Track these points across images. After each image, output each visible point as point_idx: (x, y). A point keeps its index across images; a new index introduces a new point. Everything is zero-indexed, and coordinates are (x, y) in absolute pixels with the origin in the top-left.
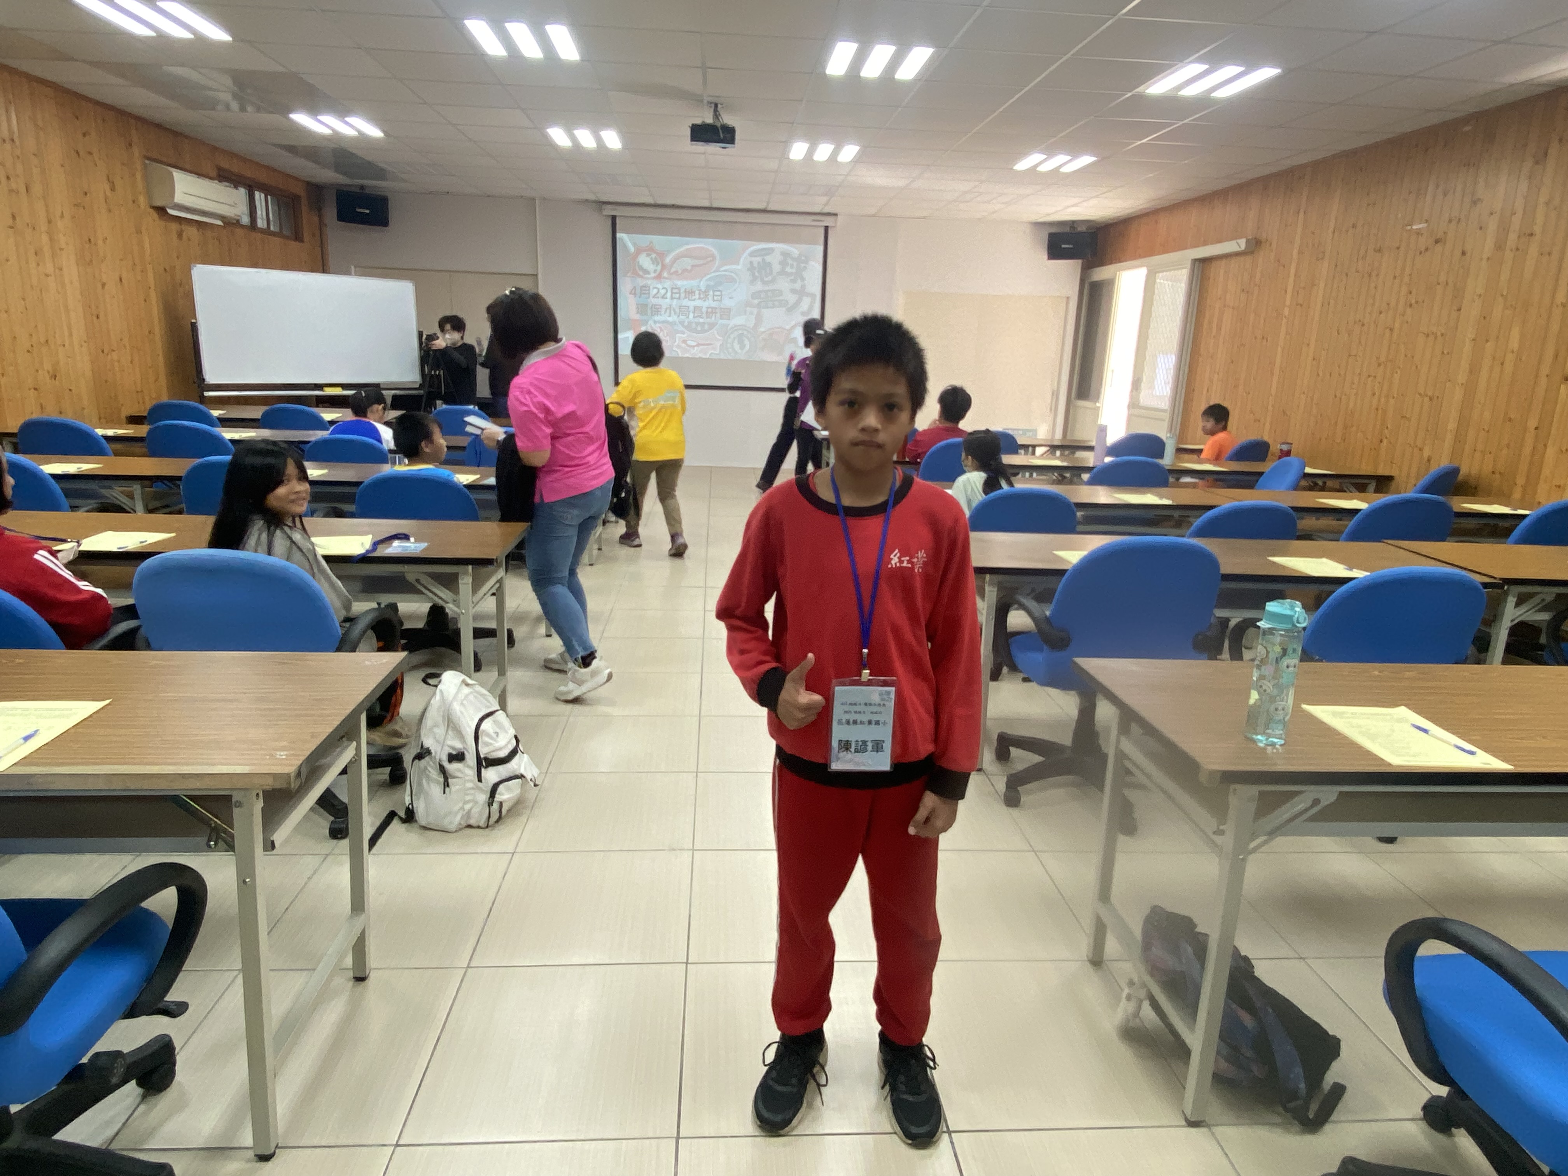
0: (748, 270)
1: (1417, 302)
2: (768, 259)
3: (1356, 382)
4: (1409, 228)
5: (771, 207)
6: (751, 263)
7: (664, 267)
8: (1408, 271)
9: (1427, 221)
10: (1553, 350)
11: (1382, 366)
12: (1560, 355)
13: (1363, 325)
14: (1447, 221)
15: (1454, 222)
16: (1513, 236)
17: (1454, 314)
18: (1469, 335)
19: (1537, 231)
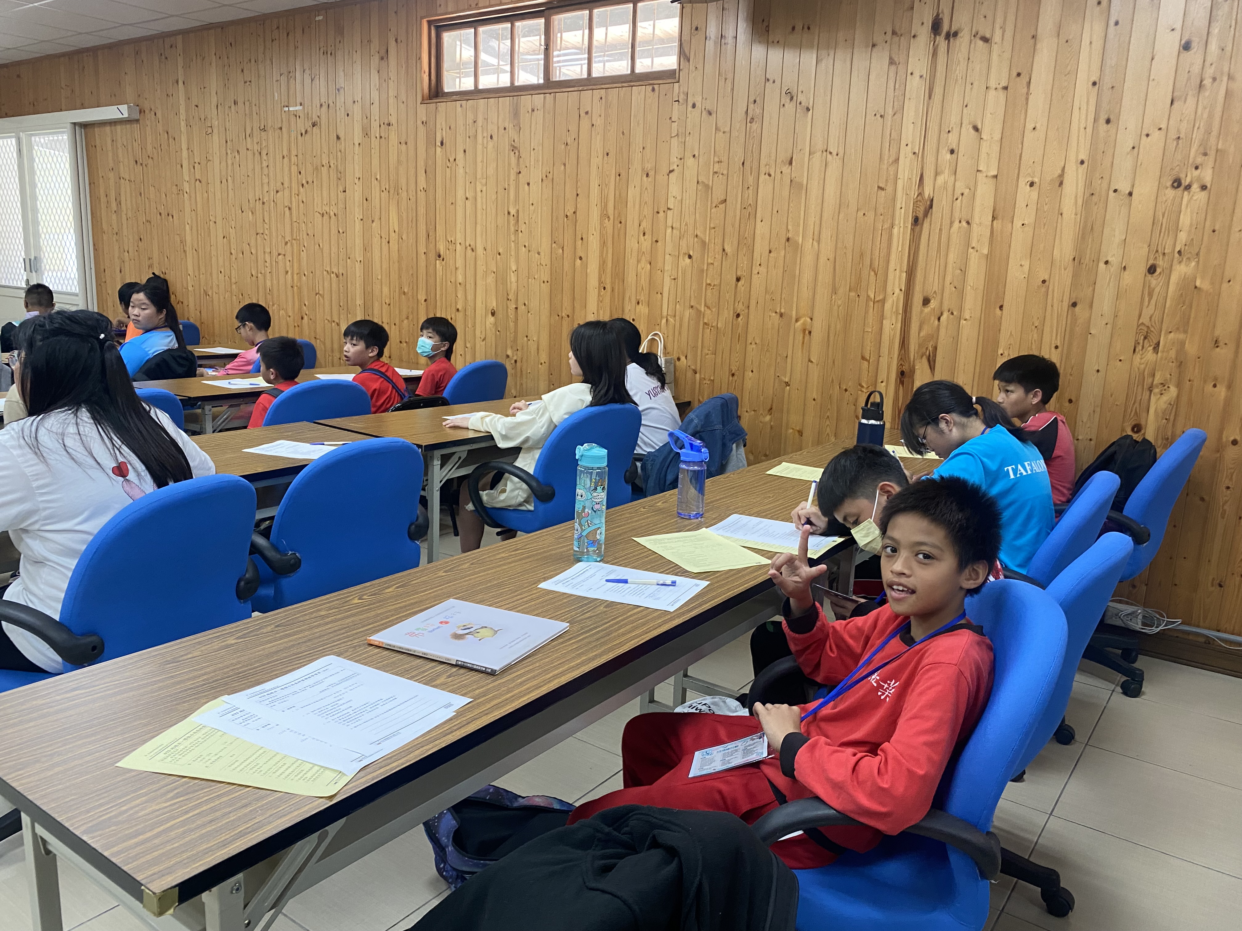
1: (307, 182)
3: (268, 260)
4: (286, 109)
8: (294, 153)
9: (301, 104)
10: (425, 231)
11: (289, 244)
12: (430, 234)
13: (263, 203)
14: (318, 106)
15: (325, 107)
16: (375, 125)
17: (341, 195)
18: (357, 216)
19: (393, 120)
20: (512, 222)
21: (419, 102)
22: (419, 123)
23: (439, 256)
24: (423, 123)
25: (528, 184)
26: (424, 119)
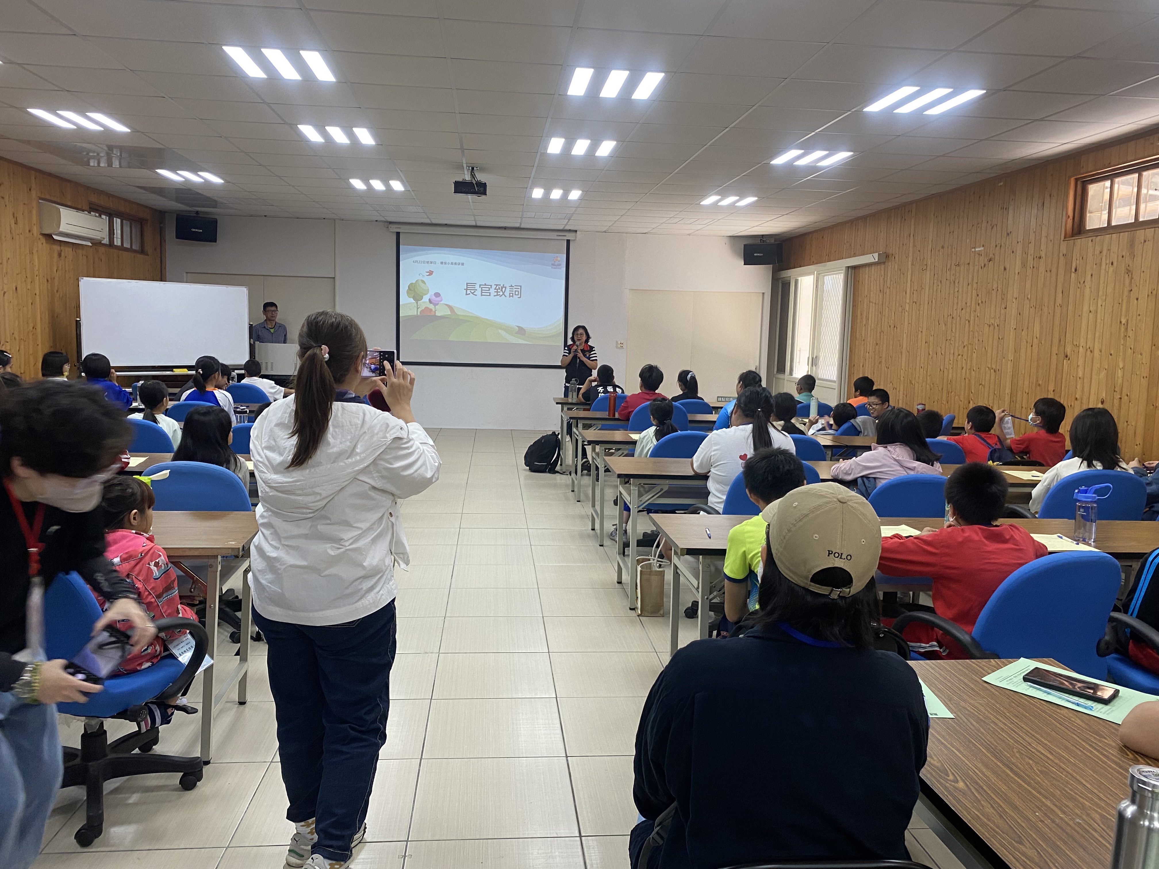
1: (982, 302)
3: (952, 359)
4: (973, 250)
5: (523, 226)
8: (975, 281)
9: (983, 246)
10: (1058, 337)
11: (966, 348)
12: (1062, 340)
13: (953, 318)
14: (994, 246)
15: (998, 247)
16: (1030, 258)
17: (1003, 311)
18: (1012, 327)
19: (1043, 255)
20: (1123, 329)
21: (1062, 240)
22: (1061, 255)
23: (1067, 356)
24: (1063, 255)
25: (1137, 299)
26: (1065, 252)
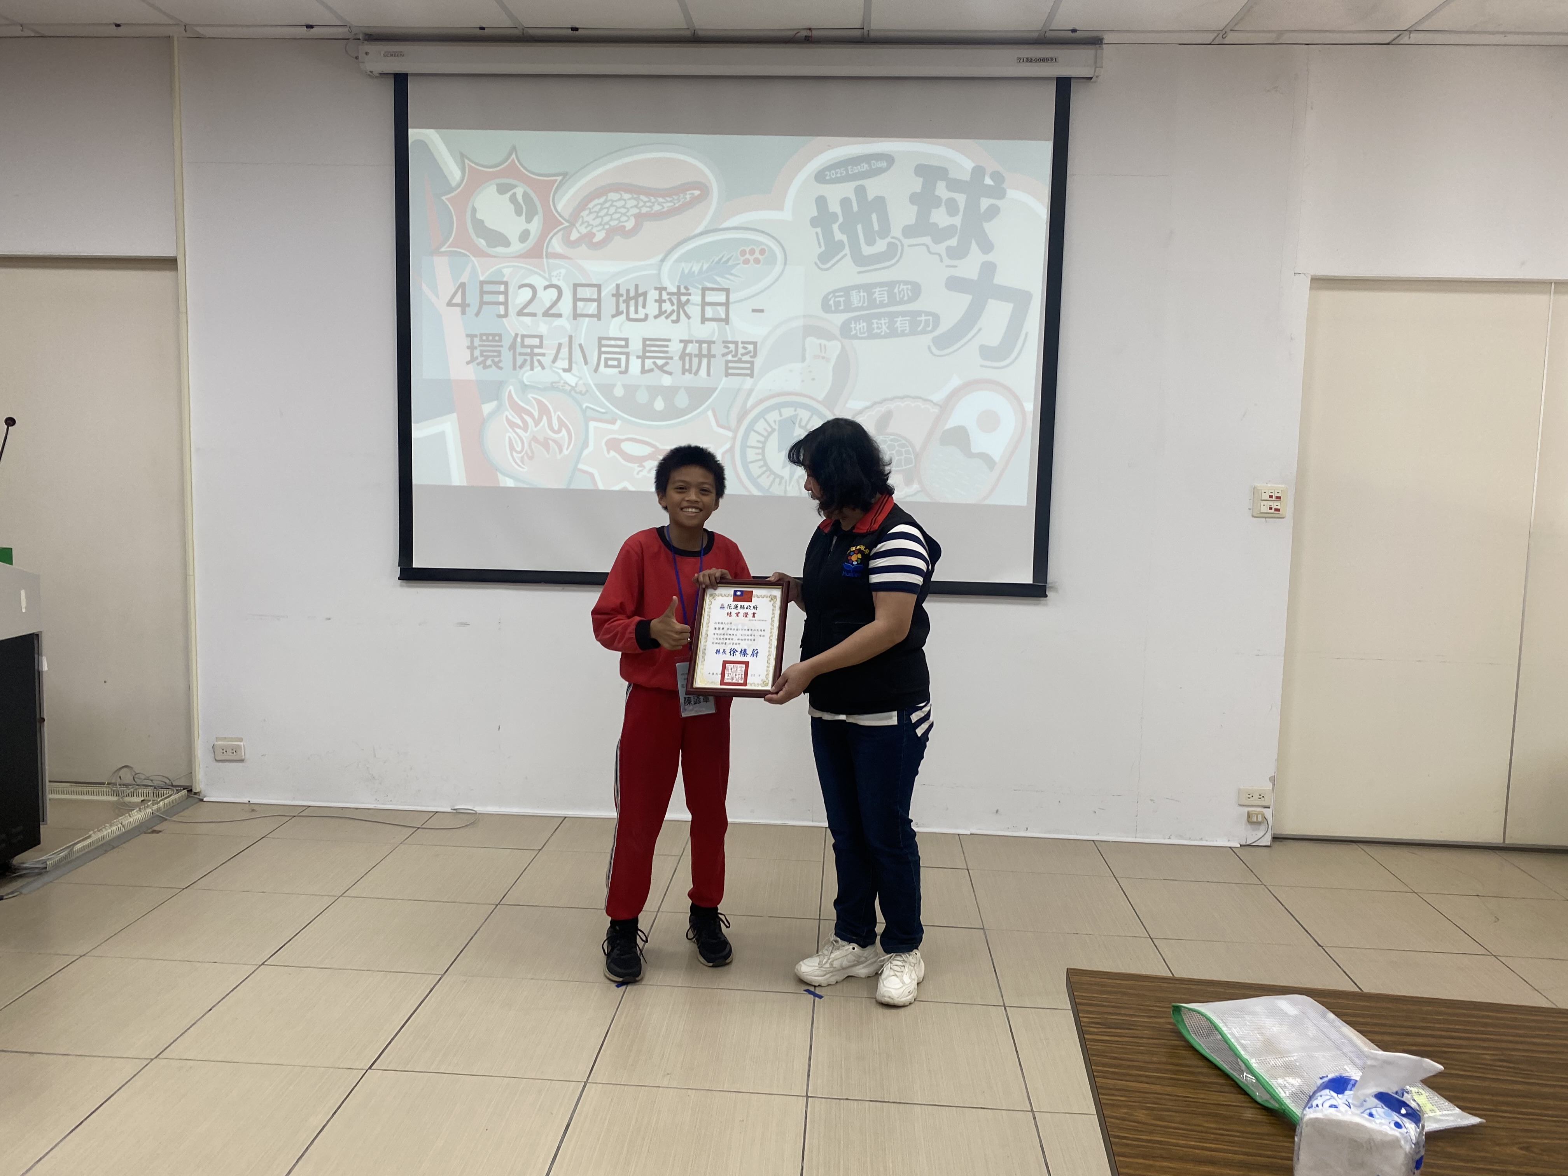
0: (814, 222)
2: (874, 187)
6: (821, 202)
7: (551, 223)
